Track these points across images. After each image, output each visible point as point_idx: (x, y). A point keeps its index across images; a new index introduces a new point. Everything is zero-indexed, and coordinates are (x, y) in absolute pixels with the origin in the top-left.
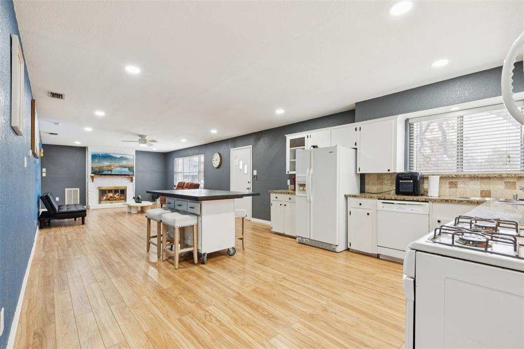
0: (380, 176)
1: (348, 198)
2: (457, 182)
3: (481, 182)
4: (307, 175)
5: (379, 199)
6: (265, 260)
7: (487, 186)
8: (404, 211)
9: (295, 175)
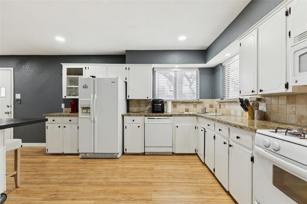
0: (139, 101)
1: (125, 117)
2: (176, 105)
3: (185, 105)
4: (92, 99)
5: (145, 116)
6: (57, 191)
7: (188, 107)
8: (160, 122)
9: (77, 99)
